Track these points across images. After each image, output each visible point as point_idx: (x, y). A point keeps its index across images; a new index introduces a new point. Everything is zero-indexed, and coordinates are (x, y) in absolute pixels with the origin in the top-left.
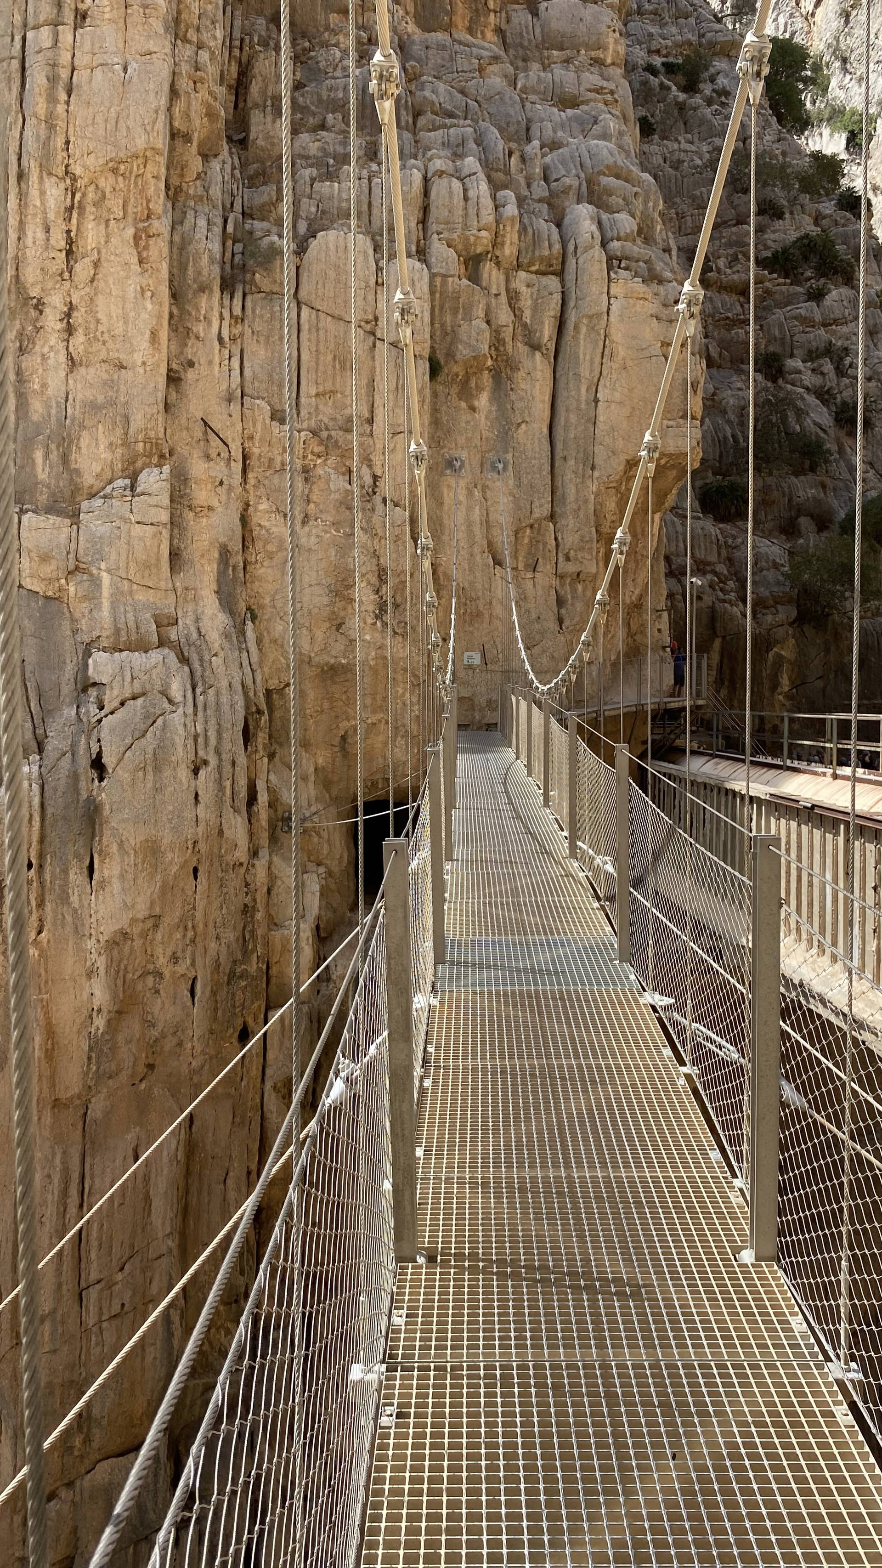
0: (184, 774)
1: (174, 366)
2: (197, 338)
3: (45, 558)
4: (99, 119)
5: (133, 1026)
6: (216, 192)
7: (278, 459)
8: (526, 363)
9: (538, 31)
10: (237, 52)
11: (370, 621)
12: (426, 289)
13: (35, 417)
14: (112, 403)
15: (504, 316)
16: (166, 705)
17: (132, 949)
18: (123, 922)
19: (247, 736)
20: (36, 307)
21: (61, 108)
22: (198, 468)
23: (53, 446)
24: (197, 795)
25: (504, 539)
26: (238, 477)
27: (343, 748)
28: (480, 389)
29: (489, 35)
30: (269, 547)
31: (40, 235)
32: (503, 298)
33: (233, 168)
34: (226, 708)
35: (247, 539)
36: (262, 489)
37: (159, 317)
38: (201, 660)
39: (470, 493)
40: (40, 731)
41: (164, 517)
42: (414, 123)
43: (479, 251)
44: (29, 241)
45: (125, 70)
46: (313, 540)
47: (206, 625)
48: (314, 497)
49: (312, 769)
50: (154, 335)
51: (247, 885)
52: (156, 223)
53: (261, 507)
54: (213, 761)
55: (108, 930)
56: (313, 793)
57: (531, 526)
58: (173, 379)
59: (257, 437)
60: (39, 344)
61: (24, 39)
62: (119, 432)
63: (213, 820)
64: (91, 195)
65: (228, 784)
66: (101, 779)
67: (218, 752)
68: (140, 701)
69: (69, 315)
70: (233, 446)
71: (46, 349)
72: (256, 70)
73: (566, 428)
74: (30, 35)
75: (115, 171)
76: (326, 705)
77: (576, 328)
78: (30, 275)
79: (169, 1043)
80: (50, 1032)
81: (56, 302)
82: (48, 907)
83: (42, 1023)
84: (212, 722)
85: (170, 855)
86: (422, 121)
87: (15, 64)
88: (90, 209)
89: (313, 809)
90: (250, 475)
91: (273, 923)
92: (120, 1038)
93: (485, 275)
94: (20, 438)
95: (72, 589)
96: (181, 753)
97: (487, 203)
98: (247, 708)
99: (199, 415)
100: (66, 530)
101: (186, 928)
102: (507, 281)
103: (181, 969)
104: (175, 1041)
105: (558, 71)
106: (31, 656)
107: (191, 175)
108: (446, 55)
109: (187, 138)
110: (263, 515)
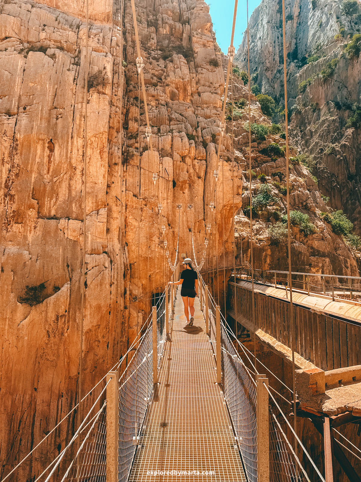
0: (108, 286)
1: (109, 183)
2: (115, 176)
3: (74, 231)
4: (92, 125)
5: (91, 356)
6: (120, 141)
7: (135, 206)
8: (197, 182)
9: (200, 100)
10: (126, 106)
11: (157, 246)
12: (172, 164)
13: (73, 196)
14: (93, 192)
15: (191, 171)
16: (104, 269)
17: (92, 334)
18: (90, 327)
19: (125, 276)
20: (74, 169)
21: (82, 122)
22: (114, 208)
23: (77, 203)
24: (111, 292)
25: (192, 225)
26: (124, 211)
27: (150, 279)
28: (185, 188)
29: (188, 101)
30: (132, 227)
31: (76, 151)
32: (191, 166)
33: (124, 135)
34: (119, 269)
35: (126, 225)
36: (130, 213)
37: (105, 172)
38: (114, 256)
39: (183, 214)
40: (71, 275)
41: (105, 220)
42: (170, 123)
43: (185, 155)
44: (73, 153)
45: (99, 113)
46: (143, 225)
47: (115, 247)
48: (143, 215)
49: (141, 285)
50: (104, 176)
51: (123, 316)
52: (105, 149)
53: (130, 218)
54: (116, 283)
55: (86, 329)
56: (141, 291)
57: (199, 222)
58: (109, 186)
59: (129, 200)
60: (75, 177)
61: (74, 106)
62: (94, 199)
63: (115, 299)
64: (89, 142)
65: (119, 289)
66: (86, 288)
67: (117, 280)
68: (97, 267)
69: (83, 171)
70: (123, 203)
71: (76, 179)
72: (130, 111)
73: (207, 198)
74: (76, 105)
75: (95, 137)
76: (145, 268)
77: (210, 173)
78: (73, 161)
79: (101, 361)
80: (69, 358)
81: (79, 168)
82: (70, 323)
83: (67, 354)
84: (116, 272)
85: (103, 308)
86: (172, 123)
87: (72, 112)
88: (89, 146)
89: (141, 295)
90: (127, 210)
91: (130, 327)
92: (88, 359)
93: (187, 161)
94: (69, 201)
95: (81, 239)
96: (107, 281)
97: (187, 143)
98: (125, 268)
99: (115, 195)
100: (80, 224)
101: (107, 328)
102: (192, 162)
103: (105, 340)
104: (102, 360)
105: (205, 110)
106: (69, 256)
107: (114, 137)
108: (178, 106)
109: (113, 128)
110: (130, 219)
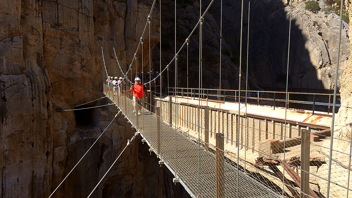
1: (23, 15)
2: (29, 9)
8: (118, 19)
11: (79, 69)
12: (92, 3)
14: (5, 22)
15: (112, 10)
16: (24, 86)
17: (15, 137)
18: (13, 132)
19: (46, 92)
22: (30, 36)
24: (33, 105)
26: (42, 39)
27: (72, 95)
28: (106, 24)
30: (51, 53)
34: (41, 87)
35: (45, 51)
36: (48, 42)
37: (18, 4)
38: (33, 77)
41: (22, 47)
46: (63, 52)
47: (34, 69)
48: (63, 44)
49: (64, 99)
50: (17, 8)
51: (47, 123)
53: (48, 45)
54: (37, 98)
56: (64, 104)
57: (120, 51)
59: (47, 31)
62: (7, 28)
63: (38, 110)
65: (42, 102)
66: (5, 102)
67: (39, 96)
68: (16, 85)
70: (40, 32)
73: (128, 33)
76: (67, 86)
77: (130, 13)
85: (26, 117)
90: (45, 39)
91: (54, 131)
93: (107, 1)
98: (46, 86)
99: (30, 25)
101: (31, 132)
102: (112, 3)
103: (29, 141)
110: (49, 47)
